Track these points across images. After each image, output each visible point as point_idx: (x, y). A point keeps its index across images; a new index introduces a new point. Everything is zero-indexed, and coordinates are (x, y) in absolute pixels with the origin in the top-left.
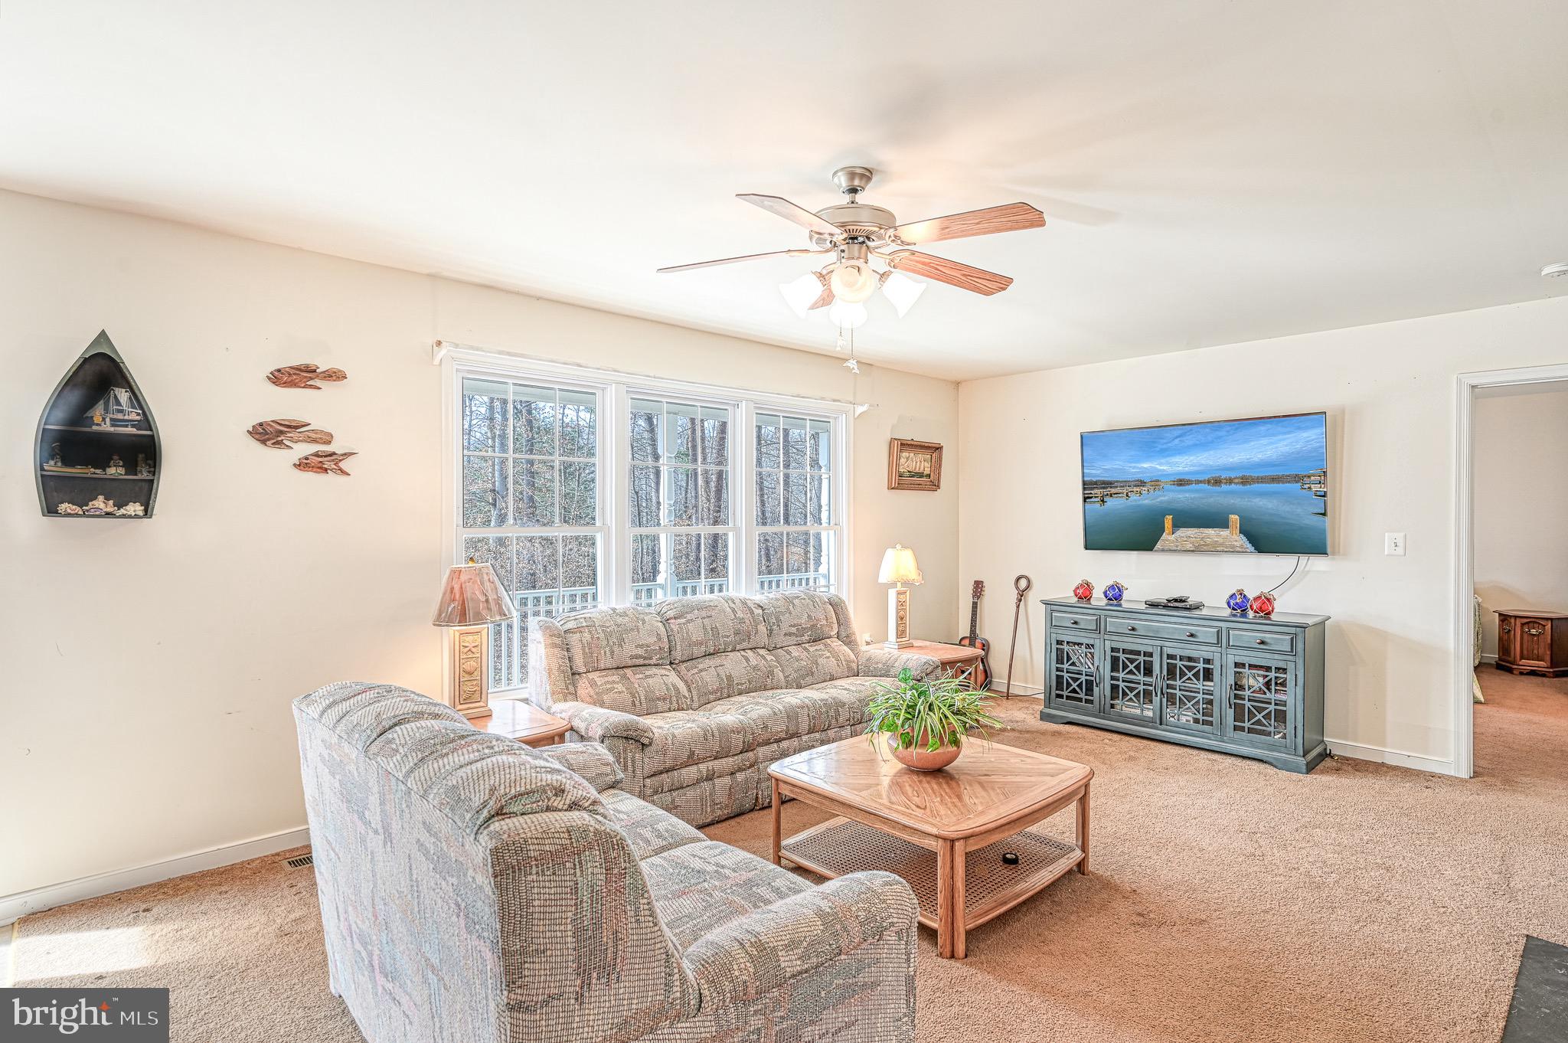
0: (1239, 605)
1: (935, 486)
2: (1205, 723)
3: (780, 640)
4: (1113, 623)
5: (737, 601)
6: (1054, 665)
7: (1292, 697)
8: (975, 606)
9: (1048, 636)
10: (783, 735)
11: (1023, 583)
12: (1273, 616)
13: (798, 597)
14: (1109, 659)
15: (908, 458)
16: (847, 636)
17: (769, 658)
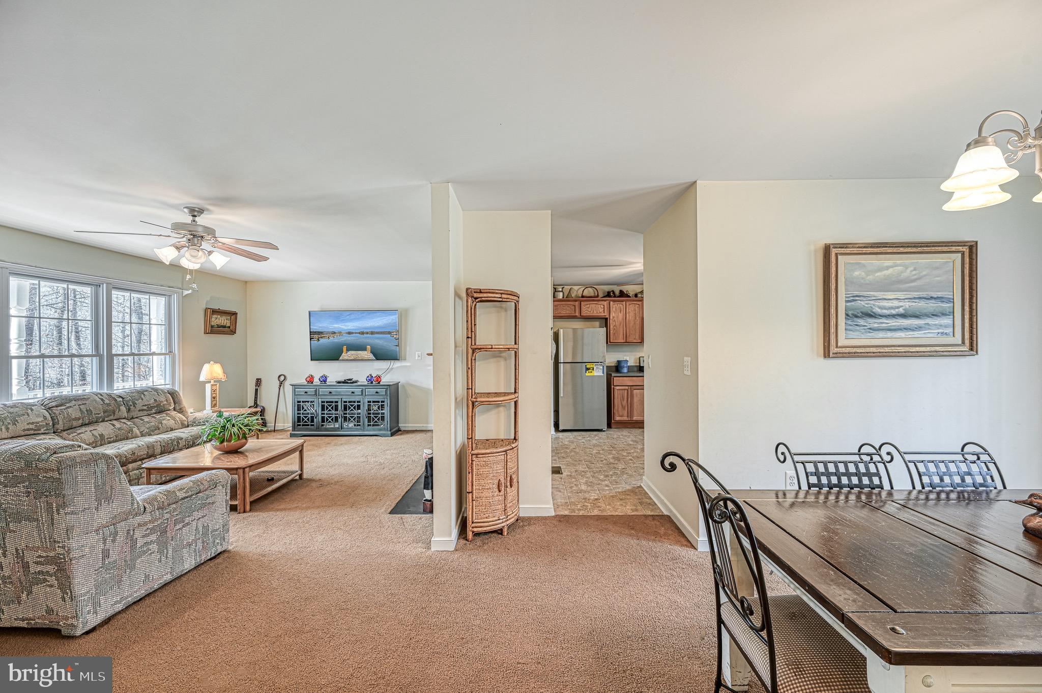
0: (370, 379)
1: (233, 332)
2: (358, 425)
3: (135, 414)
4: (322, 391)
5: (105, 395)
6: (296, 412)
7: (386, 411)
8: (256, 390)
9: (294, 399)
10: (145, 456)
11: (282, 378)
12: (381, 383)
13: (147, 391)
14: (320, 406)
15: (216, 318)
16: (180, 409)
17: (129, 423)
